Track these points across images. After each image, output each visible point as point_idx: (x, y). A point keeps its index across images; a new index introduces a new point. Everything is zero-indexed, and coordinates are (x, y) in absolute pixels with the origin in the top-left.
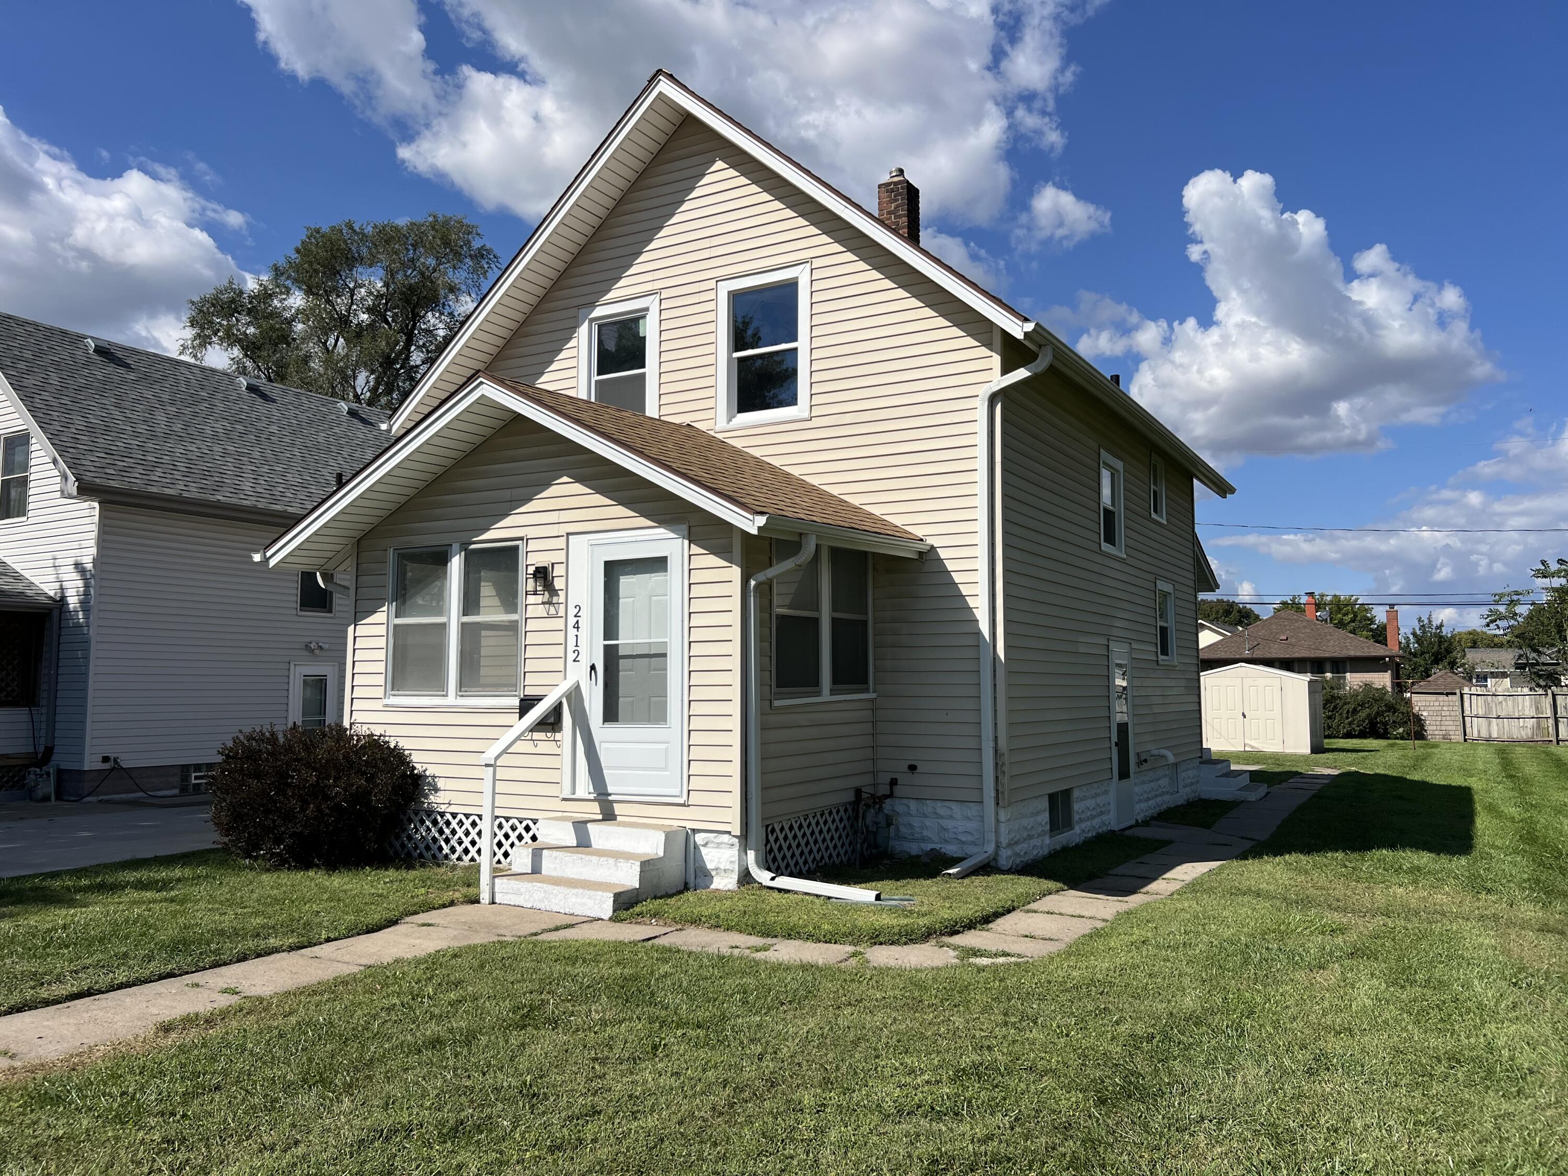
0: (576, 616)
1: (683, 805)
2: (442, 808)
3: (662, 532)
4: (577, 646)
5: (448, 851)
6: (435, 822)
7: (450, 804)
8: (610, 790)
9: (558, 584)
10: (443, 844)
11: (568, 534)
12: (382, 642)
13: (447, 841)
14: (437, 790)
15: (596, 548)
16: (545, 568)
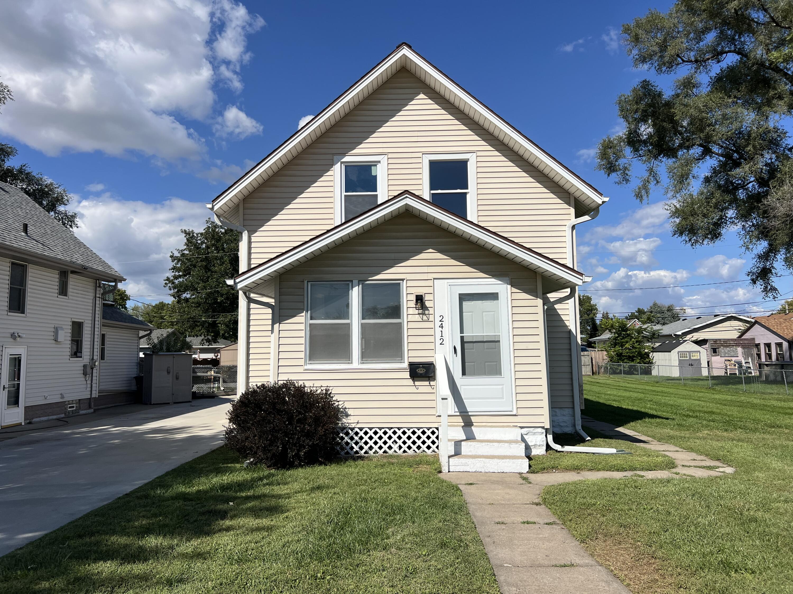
0: (440, 321)
1: (515, 415)
2: (353, 425)
3: (493, 281)
4: (442, 336)
5: (358, 449)
6: (347, 434)
7: (358, 423)
8: (469, 409)
9: (428, 304)
10: (354, 445)
11: (434, 279)
12: (302, 334)
13: (356, 443)
14: (347, 415)
15: (452, 287)
16: (422, 296)
